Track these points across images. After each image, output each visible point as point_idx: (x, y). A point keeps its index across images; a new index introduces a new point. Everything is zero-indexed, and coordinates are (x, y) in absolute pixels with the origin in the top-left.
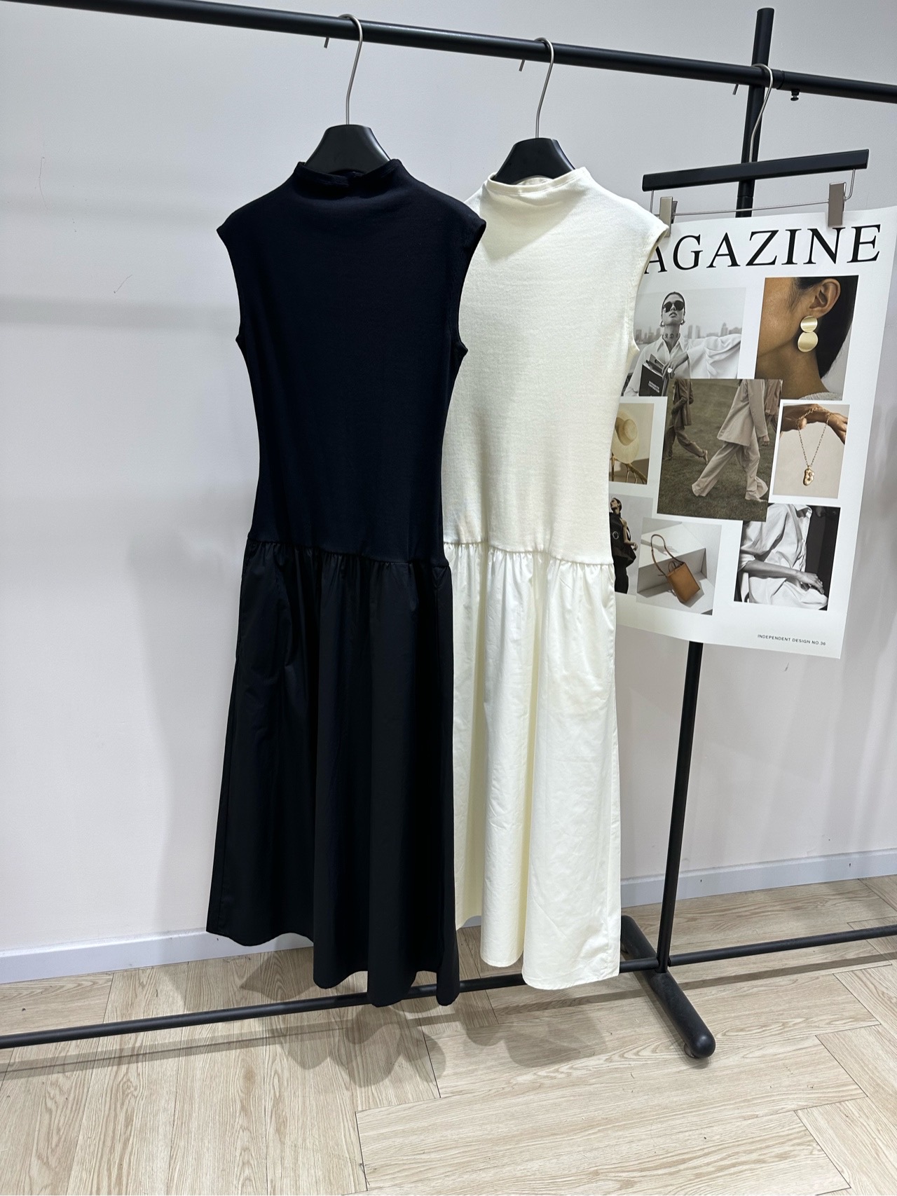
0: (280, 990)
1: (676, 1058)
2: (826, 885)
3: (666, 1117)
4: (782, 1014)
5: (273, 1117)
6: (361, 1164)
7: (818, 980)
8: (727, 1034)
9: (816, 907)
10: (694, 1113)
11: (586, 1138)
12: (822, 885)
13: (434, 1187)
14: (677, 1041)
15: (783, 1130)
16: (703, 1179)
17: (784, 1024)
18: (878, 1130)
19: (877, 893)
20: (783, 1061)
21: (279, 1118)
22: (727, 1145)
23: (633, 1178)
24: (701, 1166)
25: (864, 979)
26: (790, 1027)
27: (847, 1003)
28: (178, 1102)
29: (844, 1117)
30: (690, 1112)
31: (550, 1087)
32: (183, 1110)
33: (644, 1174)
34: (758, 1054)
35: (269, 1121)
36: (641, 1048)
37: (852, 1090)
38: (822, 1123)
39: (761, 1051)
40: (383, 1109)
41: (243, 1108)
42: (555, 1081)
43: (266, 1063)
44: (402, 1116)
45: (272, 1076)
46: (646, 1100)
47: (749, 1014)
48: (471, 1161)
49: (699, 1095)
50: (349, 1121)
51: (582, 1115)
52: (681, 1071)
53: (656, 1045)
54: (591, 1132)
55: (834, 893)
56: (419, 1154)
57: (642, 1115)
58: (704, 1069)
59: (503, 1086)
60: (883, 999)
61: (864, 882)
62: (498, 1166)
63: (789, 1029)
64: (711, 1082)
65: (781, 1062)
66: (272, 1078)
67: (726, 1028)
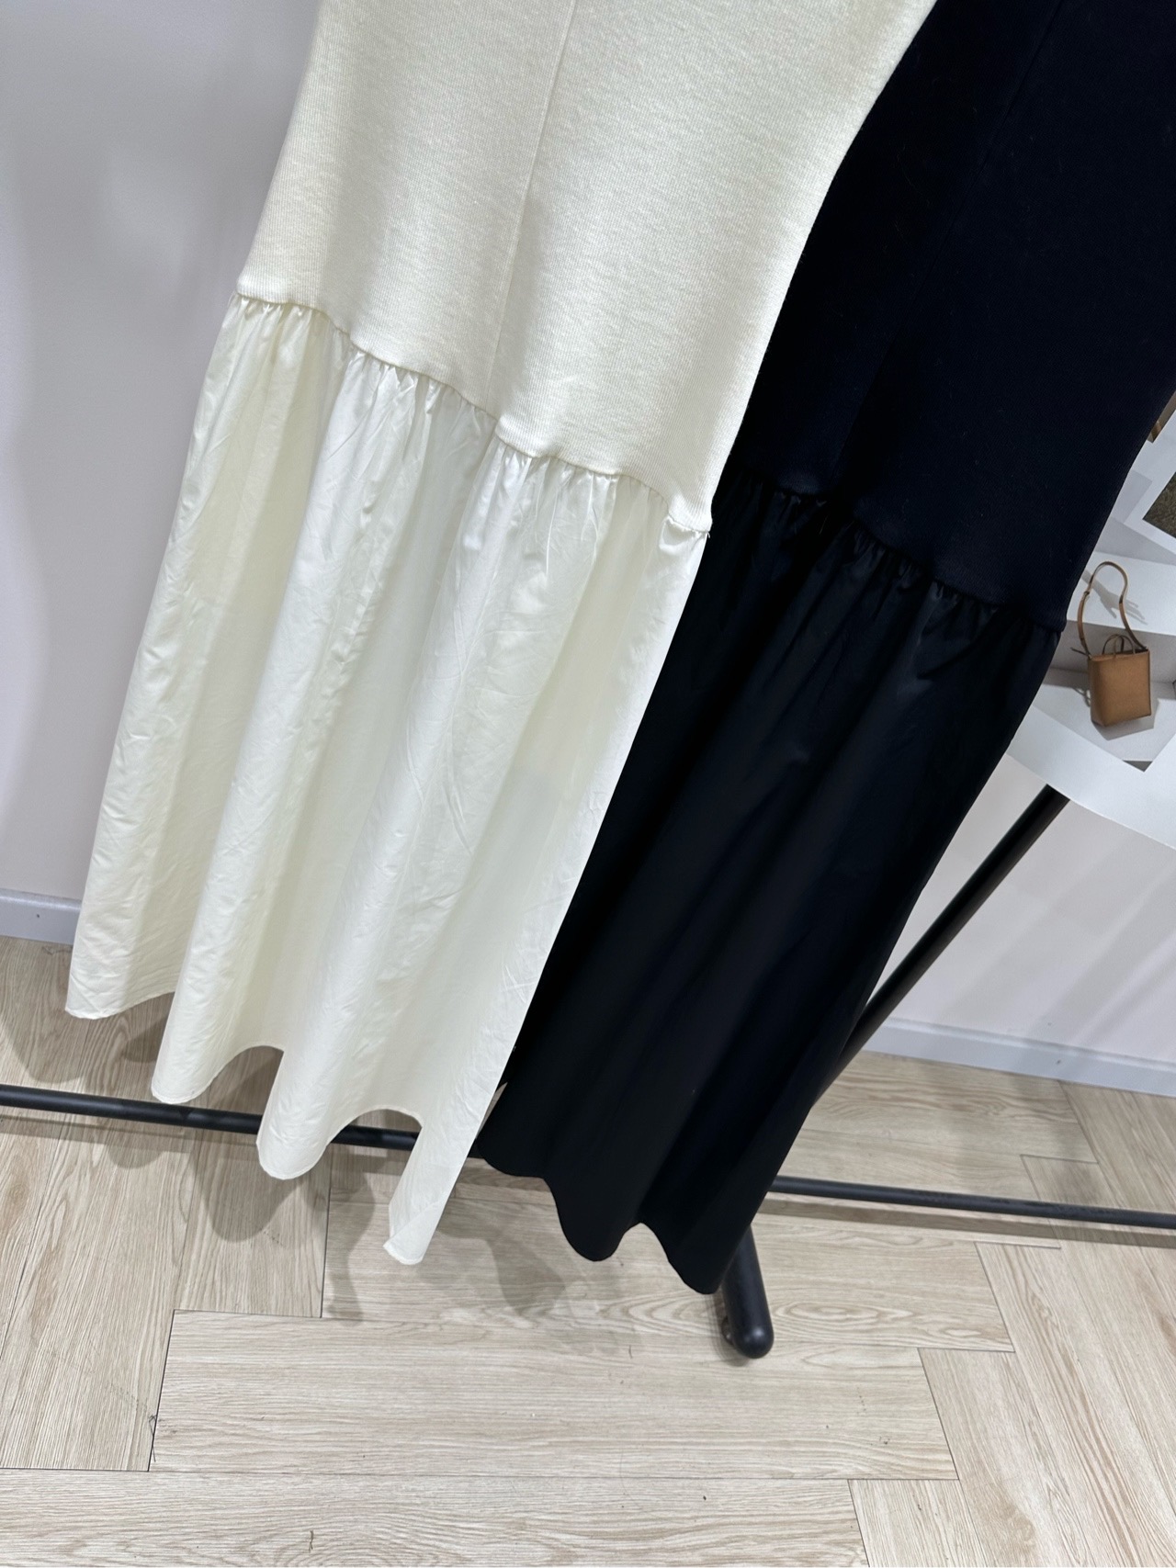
0: (120, 1035)
1: (702, 1337)
2: (1012, 1078)
3: (659, 1443)
4: (882, 1296)
5: (35, 1285)
6: (153, 1417)
7: (950, 1248)
8: (794, 1311)
9: (986, 1114)
10: (701, 1447)
11: (526, 1453)
12: (1005, 1077)
13: (259, 1490)
14: (716, 1305)
15: (821, 1511)
17: (881, 1314)
18: (956, 1545)
19: (1078, 1111)
20: (858, 1384)
21: (43, 1291)
22: (732, 1520)
23: (574, 1546)
24: (683, 1549)
25: (1015, 1263)
26: (887, 1323)
27: (980, 1300)
29: (916, 1508)
30: (698, 1444)
31: (498, 1341)
33: (594, 1542)
34: (827, 1359)
35: (24, 1293)
36: (660, 1303)
37: (940, 1462)
38: (882, 1511)
39: (833, 1356)
40: (223, 1316)
42: (511, 1332)
43: (55, 1173)
44: (248, 1337)
45: (56, 1204)
46: (637, 1402)
47: (835, 1284)
48: (333, 1454)
49: (718, 1415)
50: (159, 1325)
51: (532, 1408)
52: (706, 1362)
53: (683, 1303)
54: (536, 1444)
55: (1016, 1095)
56: (254, 1420)
57: (624, 1431)
58: (739, 1368)
59: (427, 1321)
60: (1031, 1309)
61: (1065, 1087)
62: (374, 1475)
63: (885, 1326)
64: (744, 1394)
65: (855, 1384)
66: (55, 1208)
67: (794, 1300)
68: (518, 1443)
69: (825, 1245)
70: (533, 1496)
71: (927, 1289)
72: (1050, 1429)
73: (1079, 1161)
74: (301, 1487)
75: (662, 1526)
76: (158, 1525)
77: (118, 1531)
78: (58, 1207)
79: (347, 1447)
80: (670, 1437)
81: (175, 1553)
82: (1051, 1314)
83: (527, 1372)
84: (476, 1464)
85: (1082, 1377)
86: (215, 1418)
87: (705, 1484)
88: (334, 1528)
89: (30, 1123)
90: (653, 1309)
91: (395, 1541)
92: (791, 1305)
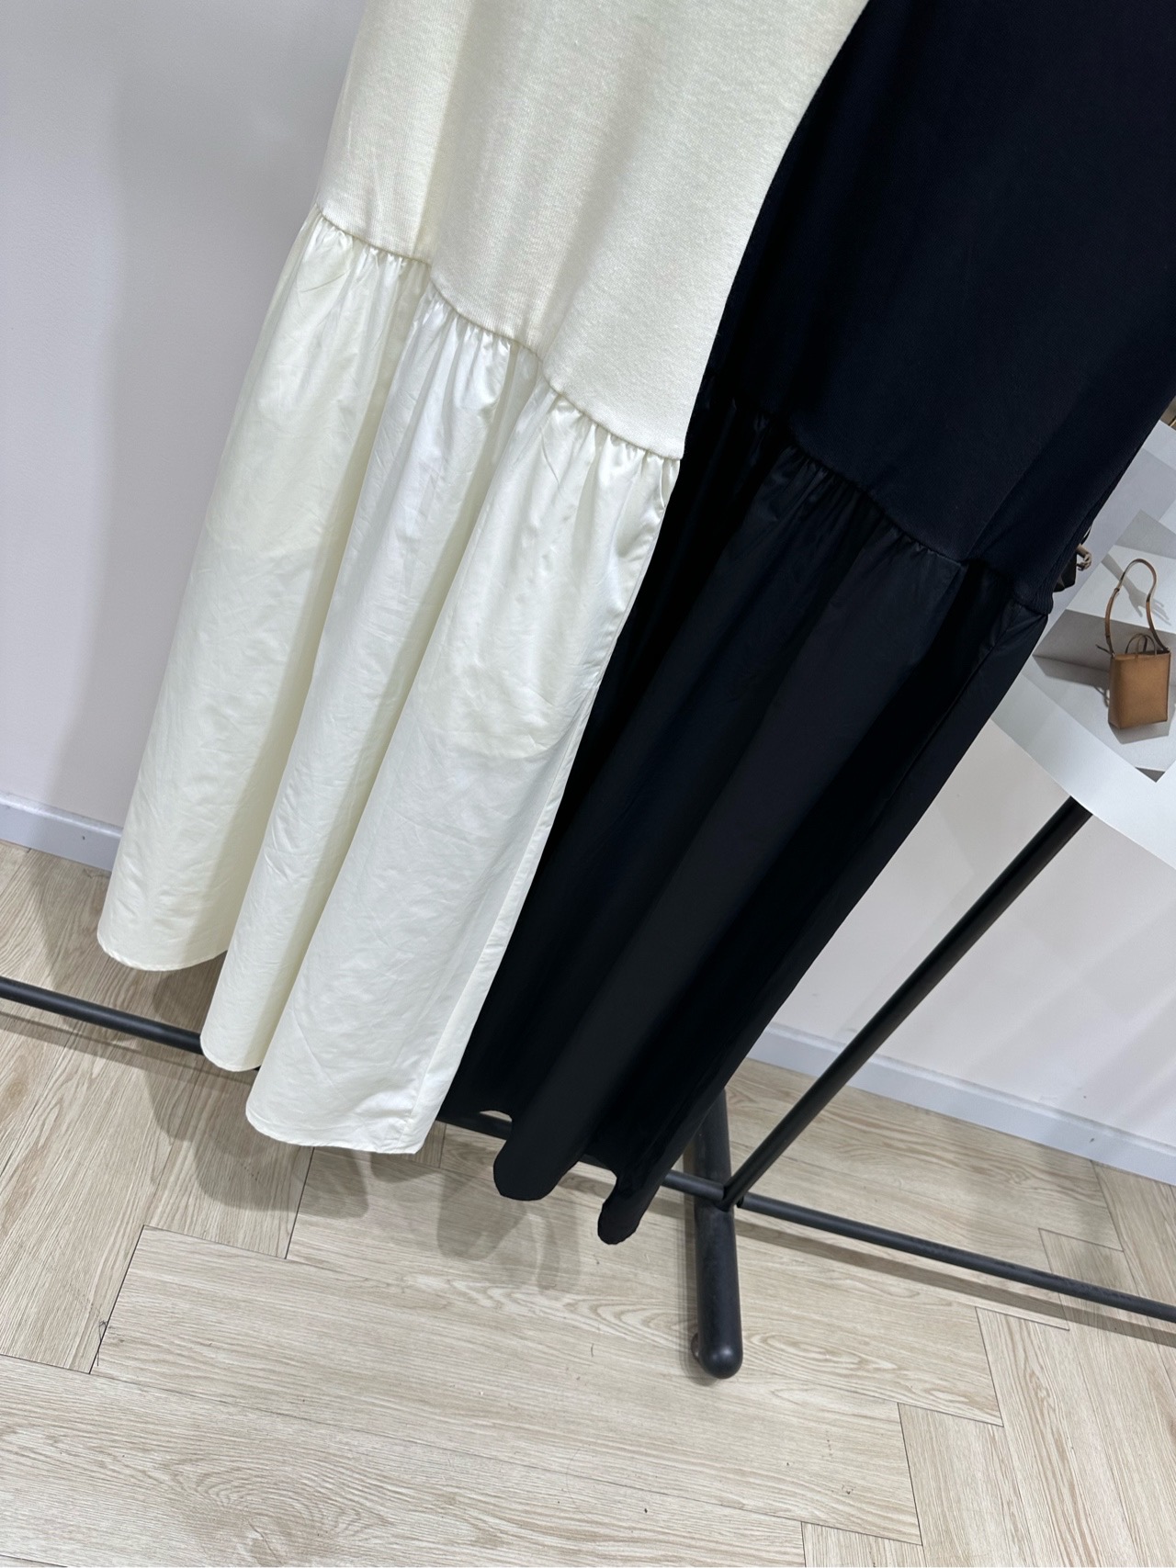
1: (670, 1349)
2: (1040, 1149)
3: (607, 1446)
4: (867, 1344)
5: (15, 1179)
6: (104, 1323)
7: (949, 1308)
8: (770, 1341)
9: (1007, 1181)
10: (650, 1459)
11: (468, 1429)
12: (1032, 1147)
13: (194, 1413)
14: (689, 1320)
15: (768, 1549)
17: (862, 1362)
19: (1107, 1195)
20: (828, 1427)
21: (22, 1185)
22: (672, 1538)
23: (502, 1532)
25: (1017, 1337)
26: (868, 1371)
27: (970, 1366)
30: (647, 1455)
31: (458, 1315)
33: (523, 1532)
34: (798, 1396)
35: (4, 1184)
36: (631, 1308)
37: (904, 1523)
39: (805, 1394)
40: (190, 1240)
42: (472, 1308)
43: (54, 1079)
44: (210, 1264)
45: (51, 1106)
46: (590, 1401)
47: (818, 1321)
48: (272, 1392)
49: (674, 1430)
50: (126, 1237)
51: (482, 1386)
52: (669, 1375)
53: (655, 1312)
54: (480, 1422)
55: (1043, 1168)
56: (201, 1344)
57: (572, 1427)
58: (704, 1388)
59: (390, 1281)
60: (1027, 1384)
61: (1098, 1169)
62: (310, 1420)
63: (865, 1374)
64: (704, 1415)
65: (825, 1427)
66: (48, 1110)
67: (772, 1331)
68: (461, 1418)
69: (813, 1281)
70: (468, 1473)
71: (917, 1346)
72: (1030, 1513)
73: (1104, 1247)
74: (235, 1417)
75: (596, 1530)
76: (90, 1428)
77: (49, 1425)
78: (51, 1109)
79: (289, 1388)
80: (621, 1443)
81: (100, 1457)
82: (1048, 1395)
83: (482, 1349)
84: (415, 1430)
85: (1074, 1465)
86: (164, 1336)
87: (648, 1496)
88: (262, 1464)
89: (40, 1028)
90: (622, 1313)
91: (319, 1489)
92: (767, 1335)
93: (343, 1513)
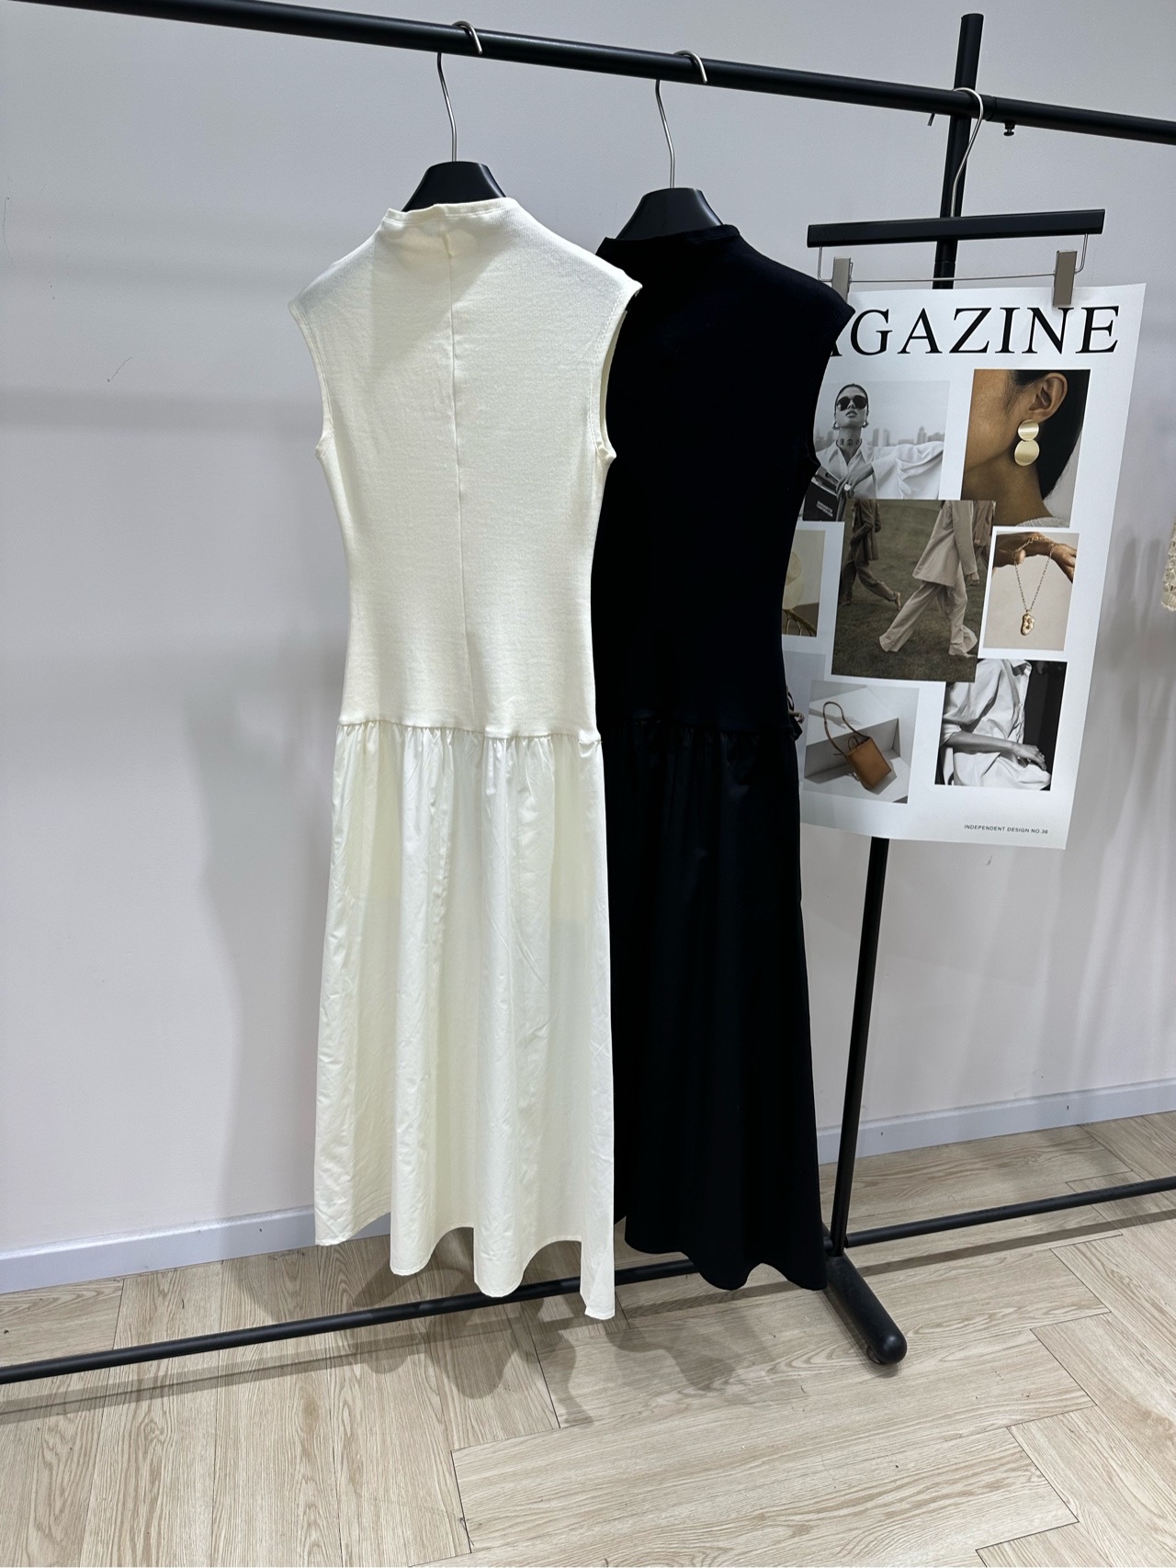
0: (345, 1294)
1: (855, 1366)
2: (1038, 1134)
3: (848, 1441)
4: (988, 1303)
5: (345, 1462)
6: (461, 1519)
7: (1030, 1258)
8: (920, 1331)
9: (1027, 1163)
10: (881, 1436)
11: (747, 1472)
12: (1034, 1135)
13: (556, 1544)
14: (857, 1343)
15: (992, 1453)
16: (896, 1519)
17: (991, 1316)
18: (1111, 1448)
19: (1101, 1142)
20: (991, 1364)
21: (353, 1462)
22: (924, 1475)
23: (808, 1521)
24: (893, 1503)
25: (1089, 1254)
26: (998, 1319)
27: (1068, 1286)
28: (219, 1448)
29: (1069, 1432)
30: (878, 1434)
31: (698, 1409)
32: (226, 1458)
33: (821, 1516)
34: (959, 1355)
35: (339, 1467)
36: (813, 1353)
37: (1077, 1398)
38: (1042, 1440)
39: (963, 1352)
40: (487, 1445)
41: (305, 1452)
43: (332, 1390)
44: (511, 1453)
45: (341, 1408)
46: (821, 1420)
47: (947, 1305)
48: (602, 1509)
49: (887, 1412)
50: (443, 1463)
51: (741, 1443)
52: (864, 1381)
53: (831, 1348)
54: (754, 1465)
55: (1048, 1144)
56: (537, 1502)
57: (818, 1440)
59: (640, 1410)
60: (1112, 1280)
61: (1086, 1129)
62: (637, 1514)
63: (998, 1322)
64: (906, 1393)
65: (988, 1365)
66: (341, 1411)
67: (918, 1324)
68: (739, 1468)
69: (928, 1283)
70: (763, 1498)
71: (1023, 1290)
72: (1159, 1355)
73: (1116, 1173)
74: (586, 1534)
75: (870, 1492)
78: (343, 1407)
79: (610, 1502)
80: (855, 1435)
82: (1131, 1280)
83: (727, 1422)
86: (507, 1509)
87: (893, 1458)
88: (622, 1553)
91: (670, 1552)
92: (916, 1328)
93: (694, 1558)
